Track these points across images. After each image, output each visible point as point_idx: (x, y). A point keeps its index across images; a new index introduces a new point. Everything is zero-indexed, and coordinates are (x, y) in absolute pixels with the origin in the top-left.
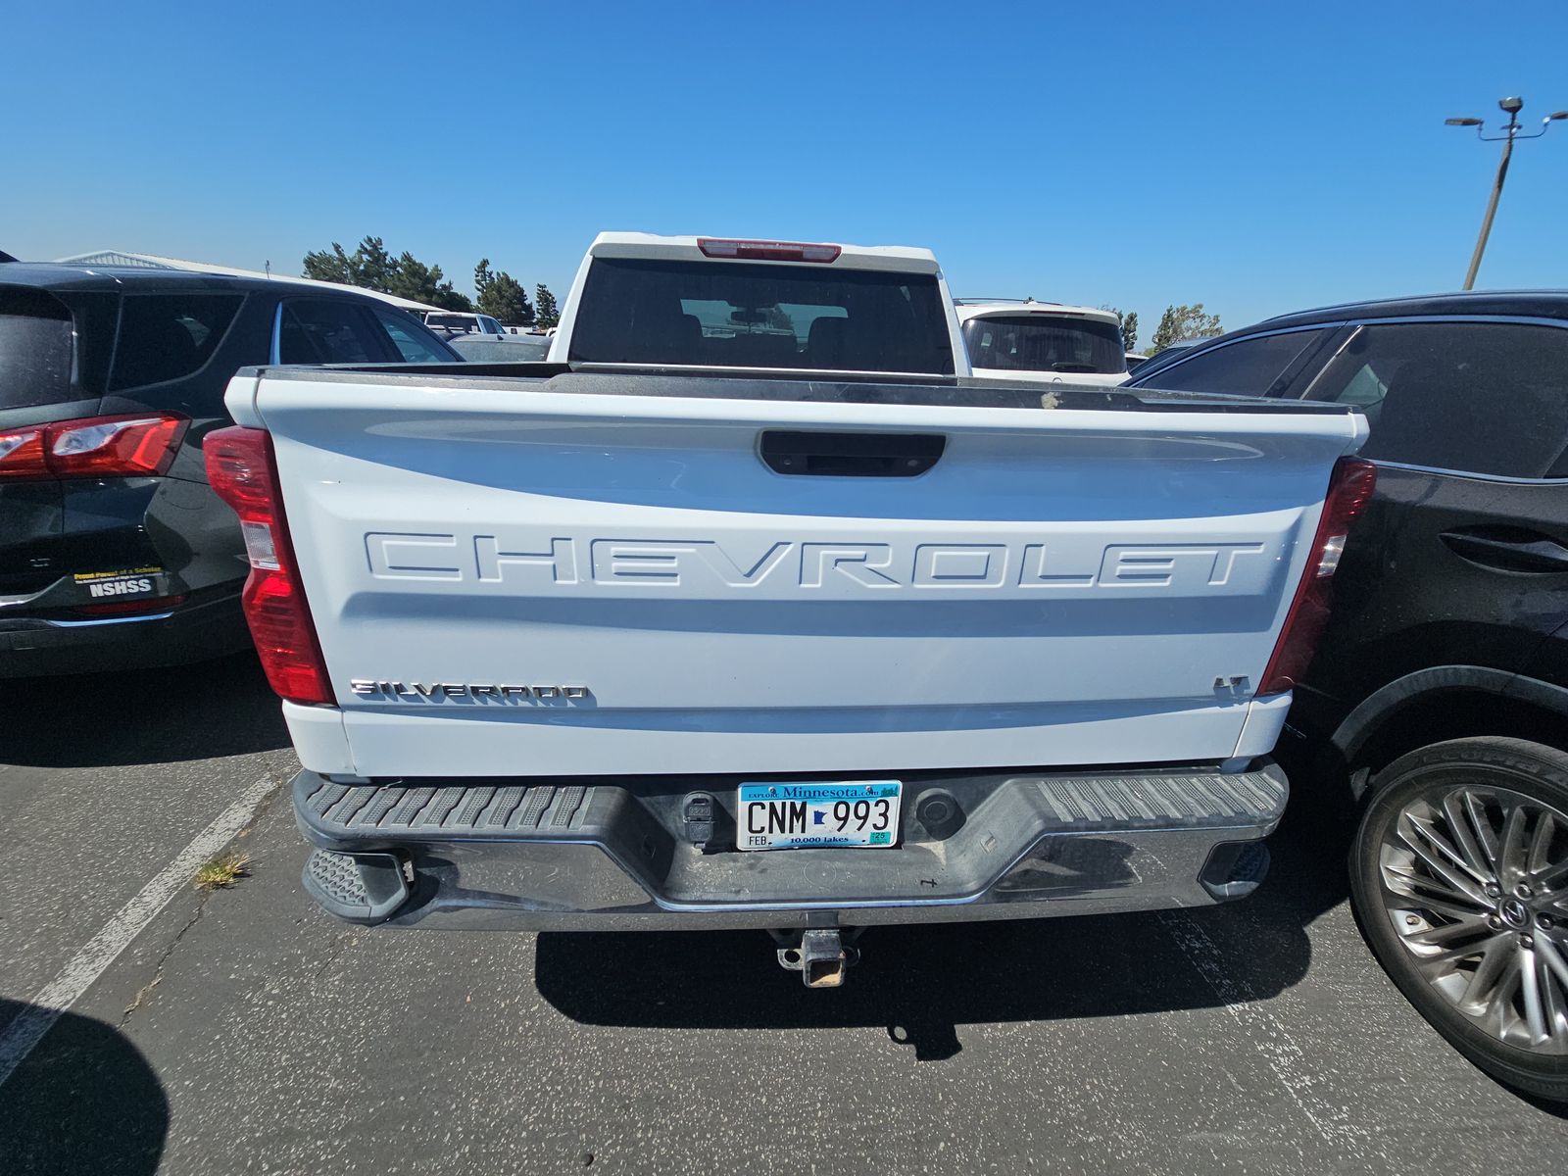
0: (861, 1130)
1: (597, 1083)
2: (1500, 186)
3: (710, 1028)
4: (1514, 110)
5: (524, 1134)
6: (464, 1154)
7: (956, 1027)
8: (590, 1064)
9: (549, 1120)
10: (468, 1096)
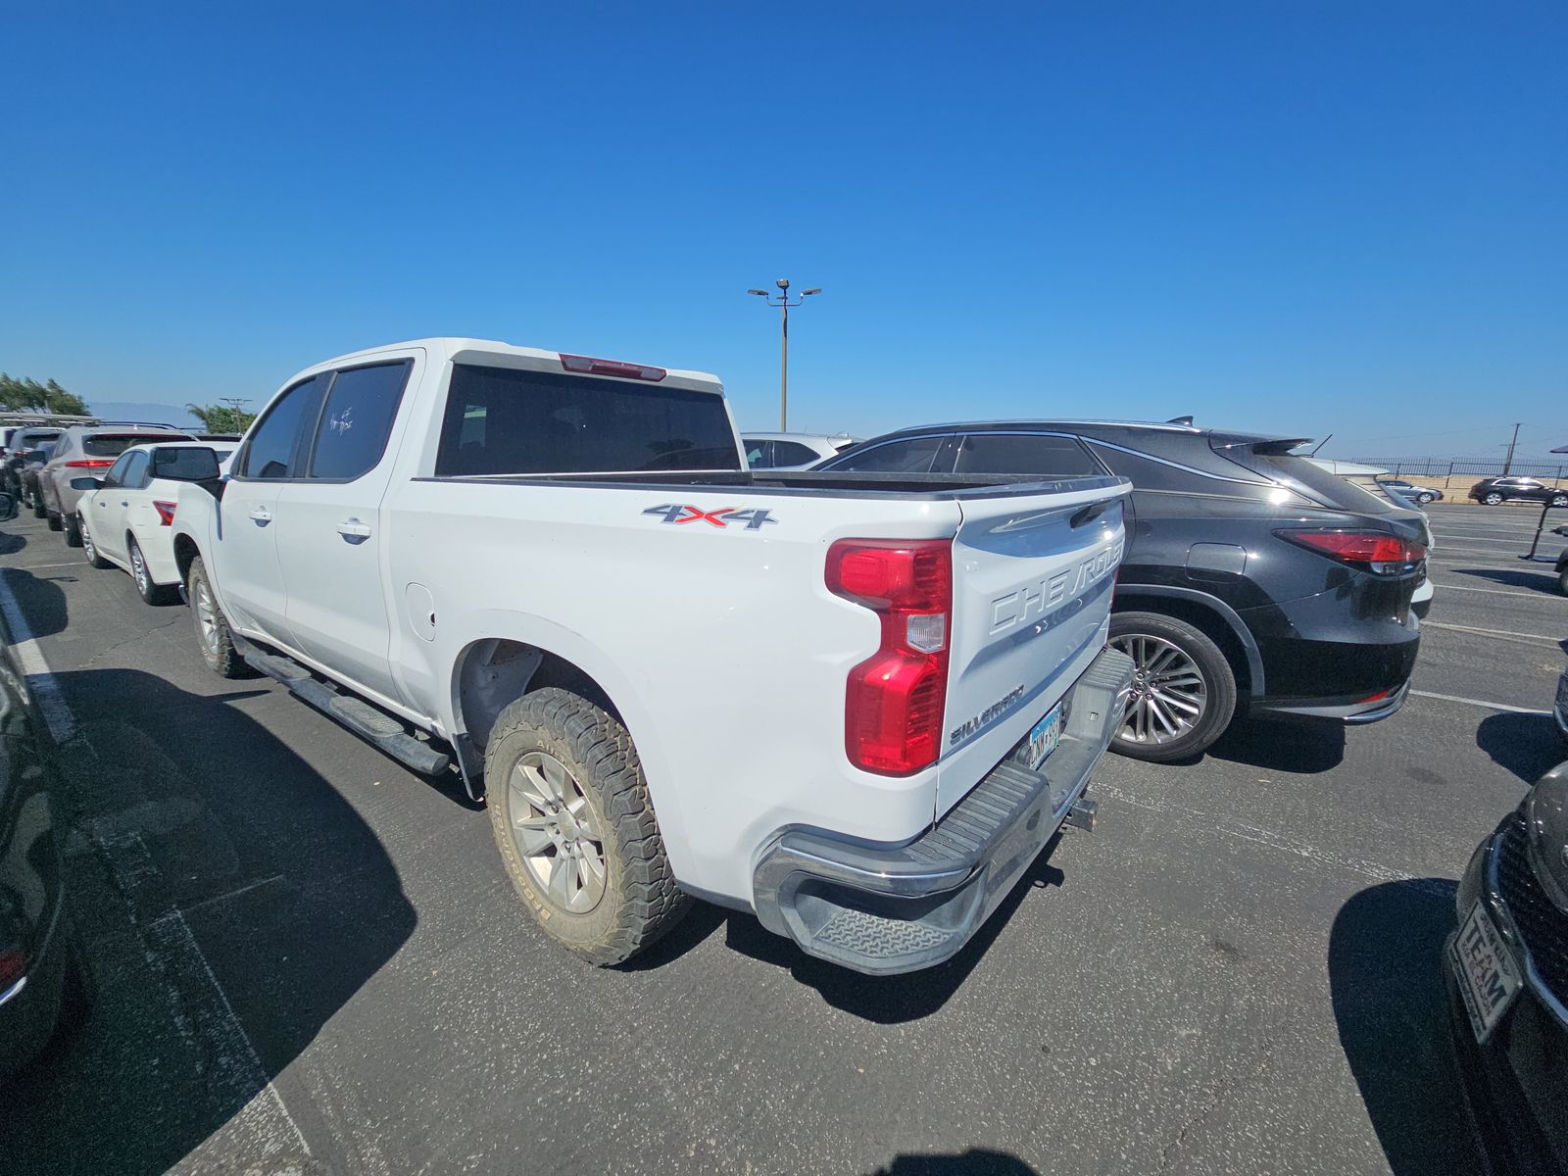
0: (1088, 927)
1: (991, 1022)
2: (786, 336)
3: (985, 952)
4: (785, 288)
5: (1008, 1077)
6: (1004, 1117)
7: (1048, 863)
8: (975, 1020)
9: (1004, 1060)
10: (955, 1099)
